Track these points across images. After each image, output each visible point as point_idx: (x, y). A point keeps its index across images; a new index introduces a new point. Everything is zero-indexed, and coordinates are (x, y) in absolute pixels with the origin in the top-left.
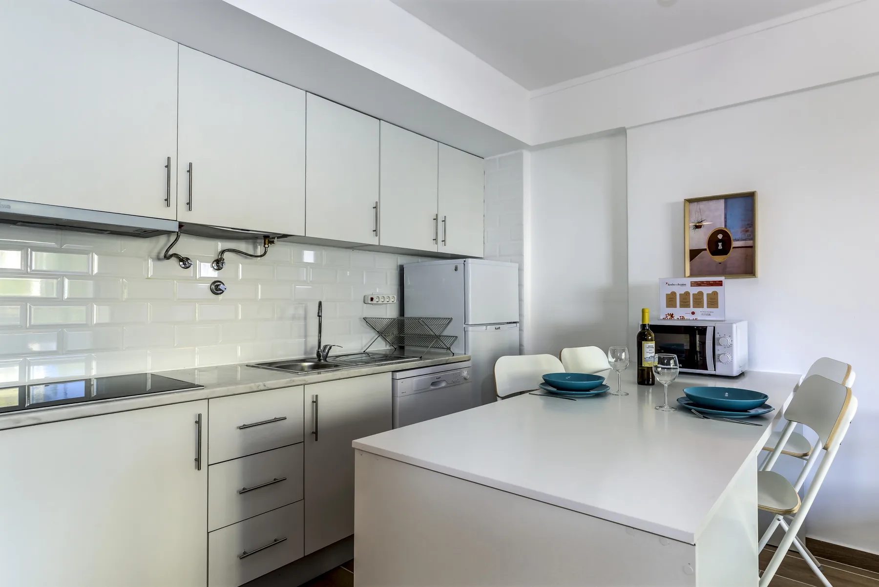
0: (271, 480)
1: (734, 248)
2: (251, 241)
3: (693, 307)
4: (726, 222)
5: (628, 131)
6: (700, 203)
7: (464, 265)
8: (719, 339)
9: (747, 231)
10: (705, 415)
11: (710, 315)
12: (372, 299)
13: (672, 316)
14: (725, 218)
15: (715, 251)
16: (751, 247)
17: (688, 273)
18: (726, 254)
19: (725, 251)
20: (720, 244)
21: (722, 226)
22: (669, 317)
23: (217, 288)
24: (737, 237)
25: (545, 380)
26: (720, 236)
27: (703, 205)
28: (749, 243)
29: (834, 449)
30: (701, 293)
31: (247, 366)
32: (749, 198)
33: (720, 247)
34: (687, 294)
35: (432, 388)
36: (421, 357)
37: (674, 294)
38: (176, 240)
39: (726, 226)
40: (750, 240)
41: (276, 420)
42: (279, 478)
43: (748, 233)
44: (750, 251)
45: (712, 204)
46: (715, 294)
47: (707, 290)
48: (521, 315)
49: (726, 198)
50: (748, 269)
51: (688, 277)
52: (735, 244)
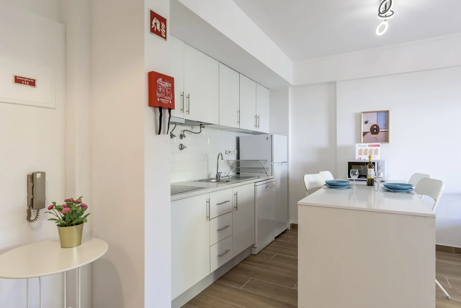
0: (224, 227)
1: (380, 132)
2: (191, 126)
3: (374, 155)
4: (377, 121)
5: (337, 83)
6: (367, 113)
7: (271, 137)
8: (380, 167)
9: (385, 125)
10: (395, 192)
11: (375, 158)
12: (229, 152)
13: (361, 158)
14: (377, 120)
15: (373, 133)
16: (387, 131)
17: (362, 142)
18: (377, 134)
19: (377, 133)
20: (375, 130)
21: (376, 123)
22: (359, 159)
23: (182, 147)
24: (382, 128)
25: (326, 182)
26: (375, 127)
27: (368, 114)
28: (386, 130)
29: (438, 200)
30: (372, 149)
31: (194, 181)
32: (387, 112)
33: (375, 131)
34: (366, 150)
35: (266, 189)
36: (259, 177)
37: (361, 150)
38: (175, 126)
39: (377, 123)
40: (387, 129)
41: (226, 202)
42: (228, 225)
43: (386, 126)
44: (387, 132)
45: (372, 114)
46: (377, 149)
47: (374, 148)
48: (288, 159)
49: (378, 112)
50: (386, 140)
51: (362, 143)
52: (380, 130)
